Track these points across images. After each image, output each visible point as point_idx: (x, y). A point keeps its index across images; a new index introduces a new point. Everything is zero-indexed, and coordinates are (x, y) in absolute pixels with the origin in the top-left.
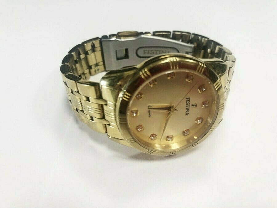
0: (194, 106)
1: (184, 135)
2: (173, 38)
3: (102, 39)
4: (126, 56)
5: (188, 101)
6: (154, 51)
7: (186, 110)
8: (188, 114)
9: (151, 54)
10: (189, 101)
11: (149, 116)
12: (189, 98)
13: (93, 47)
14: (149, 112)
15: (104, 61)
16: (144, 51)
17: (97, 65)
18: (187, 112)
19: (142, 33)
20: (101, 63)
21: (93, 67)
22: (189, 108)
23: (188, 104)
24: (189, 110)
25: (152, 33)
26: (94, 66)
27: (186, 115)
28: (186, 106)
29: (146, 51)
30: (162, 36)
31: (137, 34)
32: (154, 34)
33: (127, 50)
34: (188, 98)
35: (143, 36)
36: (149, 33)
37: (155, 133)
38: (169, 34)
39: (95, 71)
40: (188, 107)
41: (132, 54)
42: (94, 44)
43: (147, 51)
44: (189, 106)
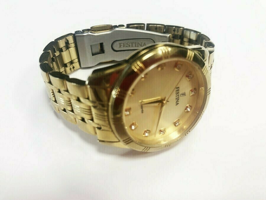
0: (183, 95)
1: (175, 126)
2: (147, 29)
3: (76, 35)
4: (102, 51)
5: (177, 90)
6: (129, 43)
7: (176, 100)
8: (178, 104)
9: (127, 46)
10: (179, 90)
11: (142, 112)
12: (179, 88)
13: (67, 43)
14: (142, 107)
15: (78, 58)
16: (120, 44)
17: (72, 62)
18: (177, 102)
19: (116, 27)
20: (77, 60)
21: (68, 65)
22: (179, 98)
23: (177, 94)
24: (178, 100)
25: (126, 26)
26: (69, 63)
27: (176, 105)
28: (176, 96)
29: (121, 44)
30: (137, 28)
31: (111, 28)
32: (128, 26)
33: (102, 45)
34: (177, 88)
35: (117, 29)
36: (123, 26)
37: (148, 129)
38: (143, 25)
39: (71, 69)
40: (177, 97)
41: (107, 48)
42: (68, 40)
43: (123, 44)
44: (179, 96)
